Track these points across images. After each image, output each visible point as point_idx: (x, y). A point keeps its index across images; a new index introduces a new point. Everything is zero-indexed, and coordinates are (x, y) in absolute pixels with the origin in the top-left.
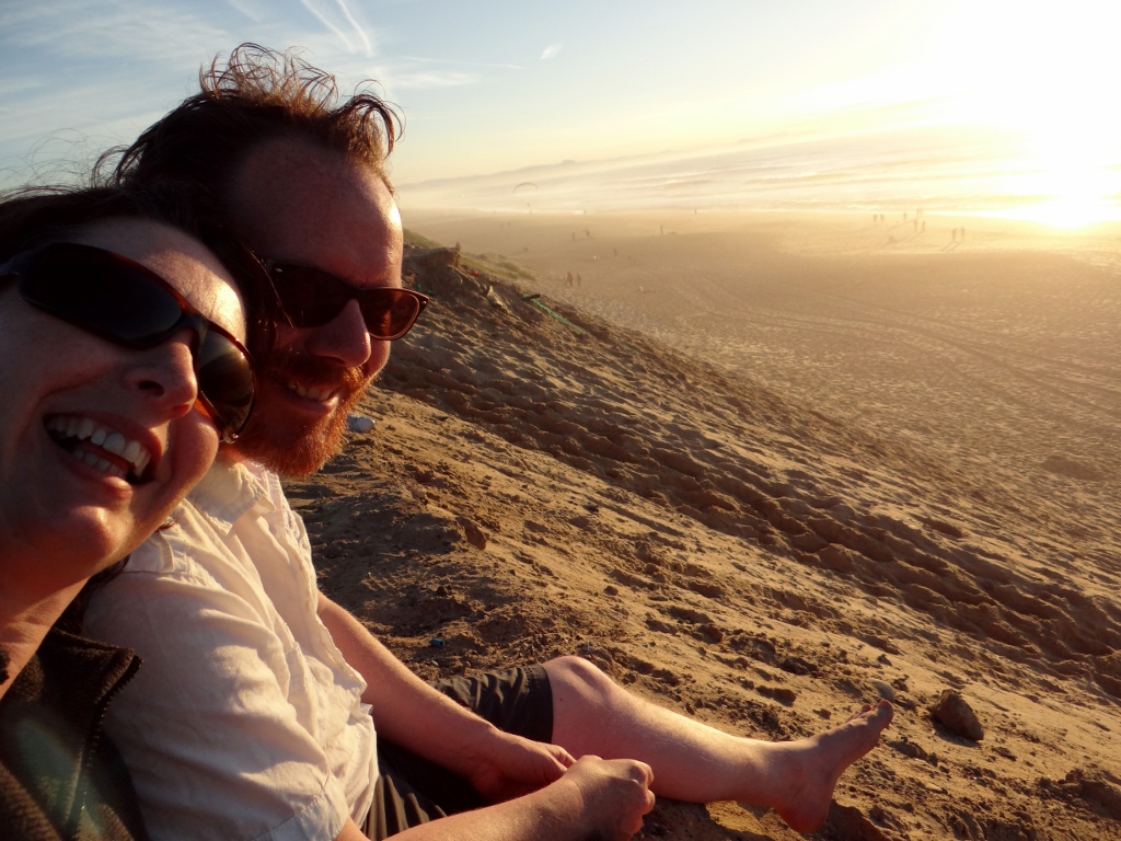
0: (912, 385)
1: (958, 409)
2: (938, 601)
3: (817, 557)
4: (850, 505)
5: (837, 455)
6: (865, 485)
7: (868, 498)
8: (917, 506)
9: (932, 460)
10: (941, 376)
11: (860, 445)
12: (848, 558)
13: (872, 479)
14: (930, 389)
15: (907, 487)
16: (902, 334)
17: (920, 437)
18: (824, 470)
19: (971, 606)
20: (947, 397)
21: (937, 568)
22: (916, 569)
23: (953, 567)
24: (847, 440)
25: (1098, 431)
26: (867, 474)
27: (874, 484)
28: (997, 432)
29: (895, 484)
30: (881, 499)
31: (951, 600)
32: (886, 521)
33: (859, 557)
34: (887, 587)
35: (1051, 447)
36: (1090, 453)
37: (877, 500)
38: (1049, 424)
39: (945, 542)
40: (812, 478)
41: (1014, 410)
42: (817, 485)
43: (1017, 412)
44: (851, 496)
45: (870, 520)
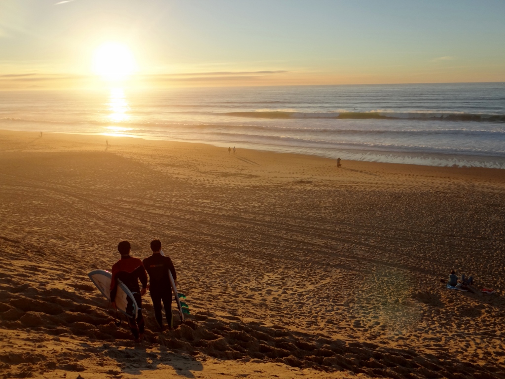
0: (52, 216)
1: (76, 226)
2: (89, 327)
3: (19, 322)
4: (34, 287)
5: (20, 259)
6: (40, 273)
7: (43, 280)
8: (69, 279)
9: (69, 253)
10: (66, 211)
11: (31, 252)
12: (38, 318)
13: (42, 269)
14: (61, 218)
15: (61, 270)
16: (44, 191)
17: (60, 242)
18: (14, 270)
19: (105, 326)
20: (70, 220)
21: (86, 310)
22: (76, 314)
23: (94, 307)
24: (24, 250)
25: (137, 228)
26: (39, 267)
27: (44, 272)
28: (96, 234)
29: (55, 269)
30: (49, 279)
31: (96, 325)
32: (56, 291)
33: (44, 315)
34: (63, 328)
35: (119, 238)
36: (135, 238)
37: (48, 281)
38: (117, 227)
39: (88, 295)
40: (9, 276)
41: (101, 223)
42: (13, 279)
43: (103, 224)
44: (33, 281)
45: (47, 293)
